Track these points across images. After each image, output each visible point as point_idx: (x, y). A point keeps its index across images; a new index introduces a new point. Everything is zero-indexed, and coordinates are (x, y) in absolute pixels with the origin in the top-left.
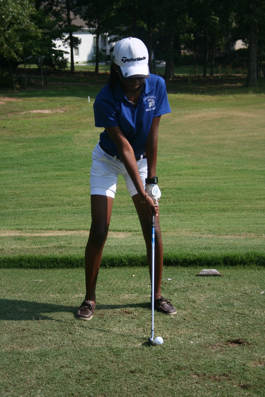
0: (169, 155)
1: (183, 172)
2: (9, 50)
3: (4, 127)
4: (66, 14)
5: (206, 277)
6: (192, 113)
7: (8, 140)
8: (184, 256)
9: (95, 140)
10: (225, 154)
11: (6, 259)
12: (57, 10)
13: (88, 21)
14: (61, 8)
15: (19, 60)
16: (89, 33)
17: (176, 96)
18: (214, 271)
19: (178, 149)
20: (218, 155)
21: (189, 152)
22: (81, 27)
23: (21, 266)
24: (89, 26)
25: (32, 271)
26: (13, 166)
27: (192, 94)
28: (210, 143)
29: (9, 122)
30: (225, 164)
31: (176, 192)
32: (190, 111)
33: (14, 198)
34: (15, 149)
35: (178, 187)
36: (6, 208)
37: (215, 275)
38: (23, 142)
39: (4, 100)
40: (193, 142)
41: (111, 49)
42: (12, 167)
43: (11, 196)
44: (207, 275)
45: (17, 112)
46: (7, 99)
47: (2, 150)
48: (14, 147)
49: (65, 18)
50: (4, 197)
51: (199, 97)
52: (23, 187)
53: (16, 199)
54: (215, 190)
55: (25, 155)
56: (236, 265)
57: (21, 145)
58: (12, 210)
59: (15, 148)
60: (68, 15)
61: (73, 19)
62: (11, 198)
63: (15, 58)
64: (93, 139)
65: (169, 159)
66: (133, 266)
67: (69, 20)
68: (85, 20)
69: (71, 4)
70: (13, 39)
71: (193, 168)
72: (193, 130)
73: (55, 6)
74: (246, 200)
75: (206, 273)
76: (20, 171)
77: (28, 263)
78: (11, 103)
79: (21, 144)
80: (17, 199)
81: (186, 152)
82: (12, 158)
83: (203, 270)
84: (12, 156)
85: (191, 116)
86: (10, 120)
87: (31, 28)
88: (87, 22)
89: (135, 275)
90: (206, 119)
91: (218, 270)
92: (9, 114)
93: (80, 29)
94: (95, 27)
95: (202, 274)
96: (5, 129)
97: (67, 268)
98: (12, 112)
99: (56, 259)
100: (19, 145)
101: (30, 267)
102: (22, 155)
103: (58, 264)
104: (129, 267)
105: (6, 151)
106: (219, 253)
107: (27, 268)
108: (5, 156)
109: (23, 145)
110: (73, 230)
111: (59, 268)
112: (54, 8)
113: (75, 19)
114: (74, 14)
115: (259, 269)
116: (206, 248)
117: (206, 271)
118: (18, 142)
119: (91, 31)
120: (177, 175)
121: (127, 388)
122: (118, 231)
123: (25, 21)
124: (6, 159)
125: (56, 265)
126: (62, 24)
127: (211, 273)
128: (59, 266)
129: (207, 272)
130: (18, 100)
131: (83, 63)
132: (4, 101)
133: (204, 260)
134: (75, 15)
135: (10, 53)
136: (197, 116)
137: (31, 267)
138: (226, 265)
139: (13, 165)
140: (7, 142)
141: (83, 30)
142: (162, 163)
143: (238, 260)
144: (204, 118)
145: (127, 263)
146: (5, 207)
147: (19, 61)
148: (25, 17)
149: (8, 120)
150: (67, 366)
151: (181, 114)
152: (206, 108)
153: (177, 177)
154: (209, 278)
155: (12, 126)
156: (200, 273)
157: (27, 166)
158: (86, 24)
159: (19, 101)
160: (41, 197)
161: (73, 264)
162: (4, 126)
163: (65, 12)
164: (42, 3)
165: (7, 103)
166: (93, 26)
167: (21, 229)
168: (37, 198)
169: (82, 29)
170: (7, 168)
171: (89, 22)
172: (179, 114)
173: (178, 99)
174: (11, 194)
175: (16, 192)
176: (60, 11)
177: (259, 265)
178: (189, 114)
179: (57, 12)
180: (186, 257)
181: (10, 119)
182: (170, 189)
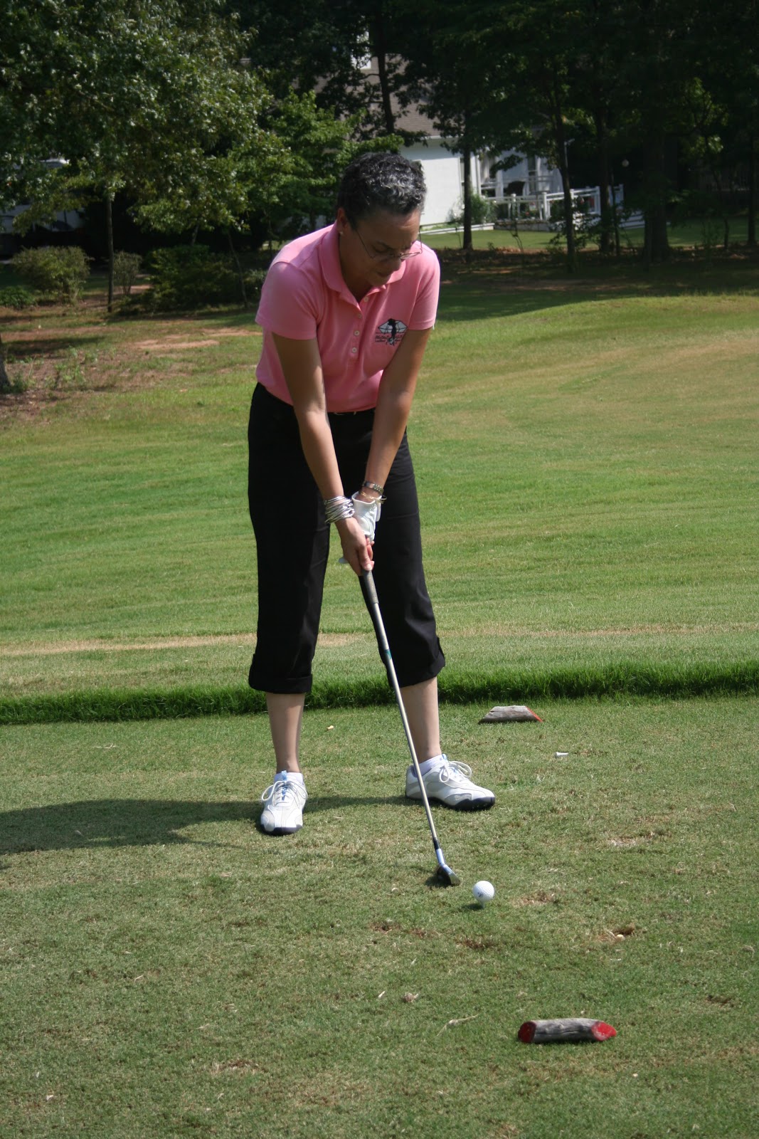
0: (599, 454)
1: (618, 495)
2: (213, 203)
3: (200, 405)
4: (380, 103)
5: (500, 726)
6: (693, 345)
7: (200, 437)
8: (457, 678)
9: (422, 425)
10: (746, 445)
11: (42, 701)
12: (356, 93)
13: (439, 117)
14: (367, 89)
15: (242, 227)
16: (445, 149)
17: (661, 303)
18: (522, 709)
19: (630, 436)
20: (727, 447)
21: (653, 445)
22: (422, 134)
23: (77, 717)
24: (443, 132)
25: (99, 727)
26: (197, 500)
27: (705, 294)
28: (716, 418)
29: (218, 389)
30: (736, 469)
31: (579, 544)
32: (690, 339)
33: (174, 576)
34: (214, 458)
35: (590, 532)
36: (149, 599)
37: (523, 719)
38: (236, 439)
39: (214, 335)
40: (672, 417)
41: (507, 186)
42: (195, 503)
43: (168, 570)
44: (505, 720)
45: (243, 363)
46: (226, 332)
47: (181, 460)
48: (212, 452)
49: (379, 114)
50: (151, 573)
51: (723, 301)
52: (204, 549)
53: (178, 577)
54: (681, 534)
55: (233, 472)
56: (582, 695)
57: (231, 447)
58: (159, 605)
59: (214, 455)
60: (386, 105)
61: (400, 116)
62: (167, 576)
63: (232, 222)
64: (417, 424)
65: (597, 465)
66: (337, 706)
67: (389, 118)
68: (431, 116)
69: (391, 76)
70: (220, 176)
71: (650, 484)
72: (683, 388)
73: (349, 85)
74: (750, 554)
75: (501, 716)
76: (211, 511)
77: (93, 709)
78: (230, 342)
79: (232, 445)
80: (182, 577)
81: (648, 444)
82: (200, 480)
83: (493, 709)
84: (200, 475)
85: (685, 352)
86: (221, 385)
87: (264, 146)
88: (437, 120)
89: (335, 726)
90: (724, 358)
91: (530, 708)
92: (223, 371)
93: (418, 141)
94: (459, 133)
95: (493, 717)
96: (202, 408)
97: (184, 717)
98: (231, 365)
99: (158, 697)
100: (226, 447)
101: (97, 717)
102: (226, 471)
103: (161, 707)
104: (328, 709)
105: (190, 463)
106: (541, 668)
107: (89, 719)
108: (185, 477)
109: (235, 447)
110: (231, 634)
111: (164, 718)
112: (349, 89)
113: (403, 116)
114: (399, 103)
115: (635, 703)
116: (521, 660)
117: (501, 709)
118: (226, 440)
119: (450, 144)
120: (602, 502)
121: (214, 956)
122: (336, 632)
123: (248, 129)
124: (187, 482)
125: (157, 710)
126: (371, 131)
127: (512, 715)
128: (165, 713)
129: (504, 713)
130: (252, 334)
131: (433, 229)
132: (215, 339)
133: (506, 687)
134: (404, 101)
135: (215, 211)
136: (704, 351)
137: (99, 719)
138: (557, 696)
139: (197, 497)
140: (197, 441)
141: (425, 143)
142: (576, 475)
143: (586, 683)
144: (721, 355)
145: (322, 701)
146: (144, 597)
147: (240, 228)
148: (245, 119)
149: (216, 385)
150: (98, 917)
151: (664, 347)
152: (733, 329)
153: (600, 507)
154: (508, 726)
155: (220, 401)
156: (487, 716)
157: (233, 496)
158: (436, 126)
159: (254, 336)
160: (240, 570)
161: (196, 707)
162: (200, 400)
163: (377, 97)
164: (317, 80)
165: (221, 343)
166: (452, 131)
167: (111, 637)
168: (230, 573)
169: (422, 138)
170: (182, 504)
171: (442, 120)
172: (658, 348)
173: (665, 310)
174: (171, 566)
175: (184, 560)
176: (363, 95)
177: (637, 694)
178: (683, 346)
179: (356, 100)
180: (461, 681)
181: (220, 382)
182: (568, 537)
